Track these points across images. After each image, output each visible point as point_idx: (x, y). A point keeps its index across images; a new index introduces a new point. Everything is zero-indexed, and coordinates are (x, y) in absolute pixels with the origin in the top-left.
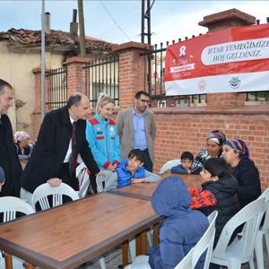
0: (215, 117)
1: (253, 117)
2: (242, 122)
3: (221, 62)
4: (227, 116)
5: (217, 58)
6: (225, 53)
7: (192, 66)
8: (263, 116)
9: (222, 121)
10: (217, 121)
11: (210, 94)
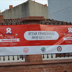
0: (38, 66)
1: (56, 65)
2: (52, 68)
3: (36, 39)
4: (44, 65)
5: (34, 37)
6: (38, 35)
7: (18, 40)
8: (60, 64)
9: (42, 68)
10: (39, 68)
11: (32, 55)
